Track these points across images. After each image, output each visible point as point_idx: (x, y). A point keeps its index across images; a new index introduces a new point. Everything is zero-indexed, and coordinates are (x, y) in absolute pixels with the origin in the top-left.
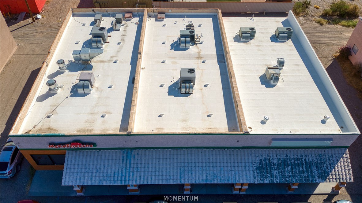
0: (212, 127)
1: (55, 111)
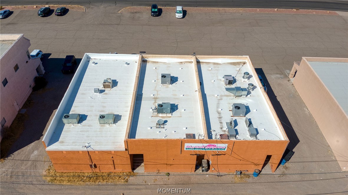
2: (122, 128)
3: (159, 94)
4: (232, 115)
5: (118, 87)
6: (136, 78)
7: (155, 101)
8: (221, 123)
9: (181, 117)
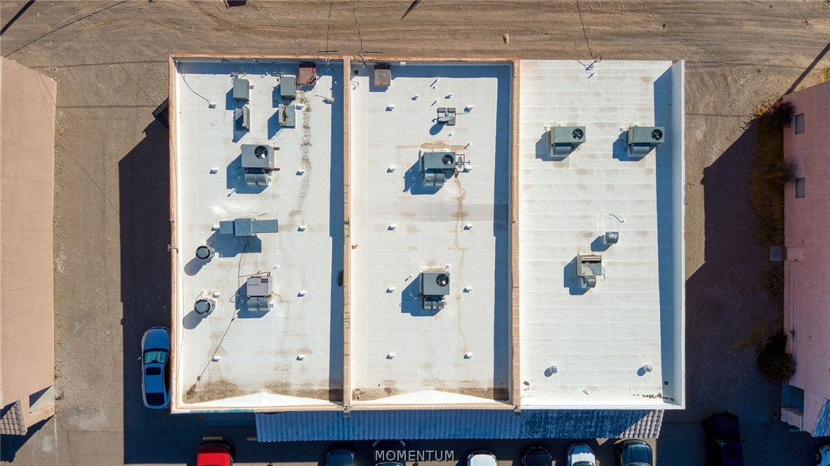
0: (470, 379)
1: (221, 347)
2: (530, 120)
3: (451, 232)
4: (276, 151)
5: (563, 263)
6: (518, 283)
7: (460, 206)
8: (306, 127)
9: (399, 147)
